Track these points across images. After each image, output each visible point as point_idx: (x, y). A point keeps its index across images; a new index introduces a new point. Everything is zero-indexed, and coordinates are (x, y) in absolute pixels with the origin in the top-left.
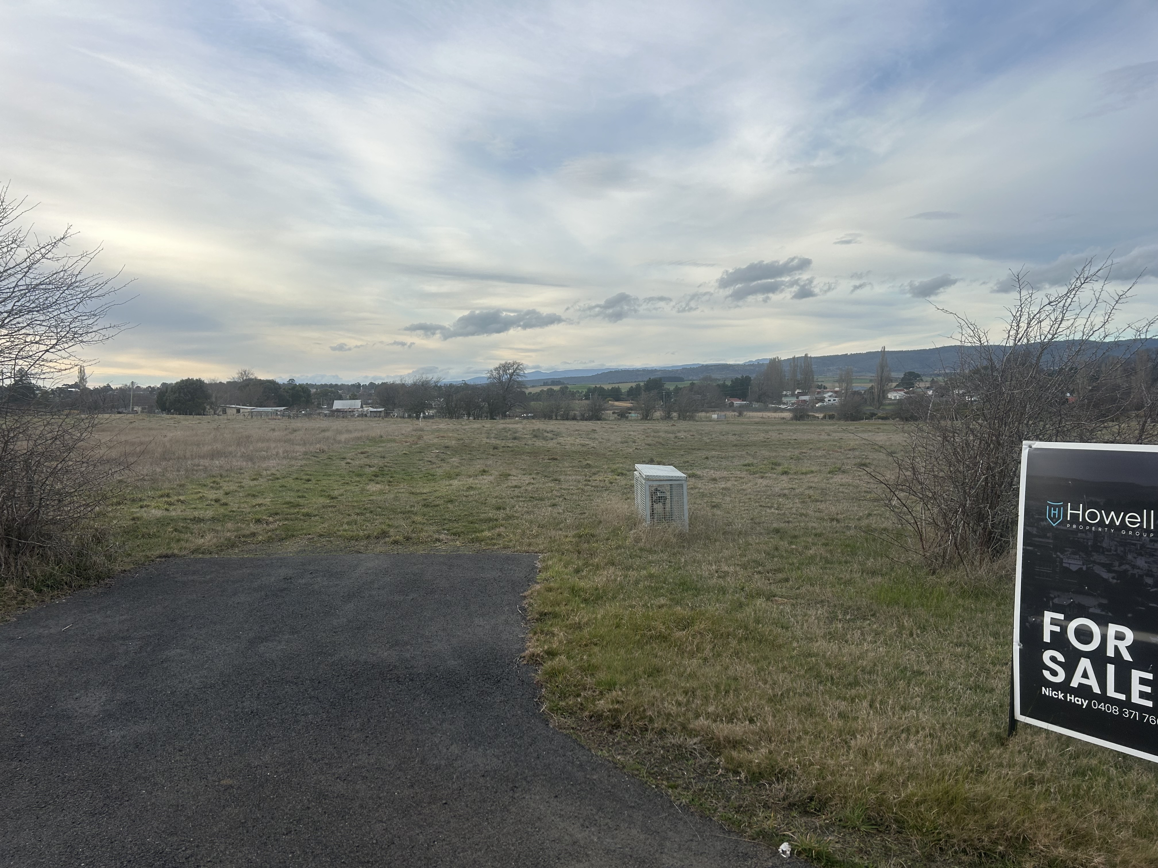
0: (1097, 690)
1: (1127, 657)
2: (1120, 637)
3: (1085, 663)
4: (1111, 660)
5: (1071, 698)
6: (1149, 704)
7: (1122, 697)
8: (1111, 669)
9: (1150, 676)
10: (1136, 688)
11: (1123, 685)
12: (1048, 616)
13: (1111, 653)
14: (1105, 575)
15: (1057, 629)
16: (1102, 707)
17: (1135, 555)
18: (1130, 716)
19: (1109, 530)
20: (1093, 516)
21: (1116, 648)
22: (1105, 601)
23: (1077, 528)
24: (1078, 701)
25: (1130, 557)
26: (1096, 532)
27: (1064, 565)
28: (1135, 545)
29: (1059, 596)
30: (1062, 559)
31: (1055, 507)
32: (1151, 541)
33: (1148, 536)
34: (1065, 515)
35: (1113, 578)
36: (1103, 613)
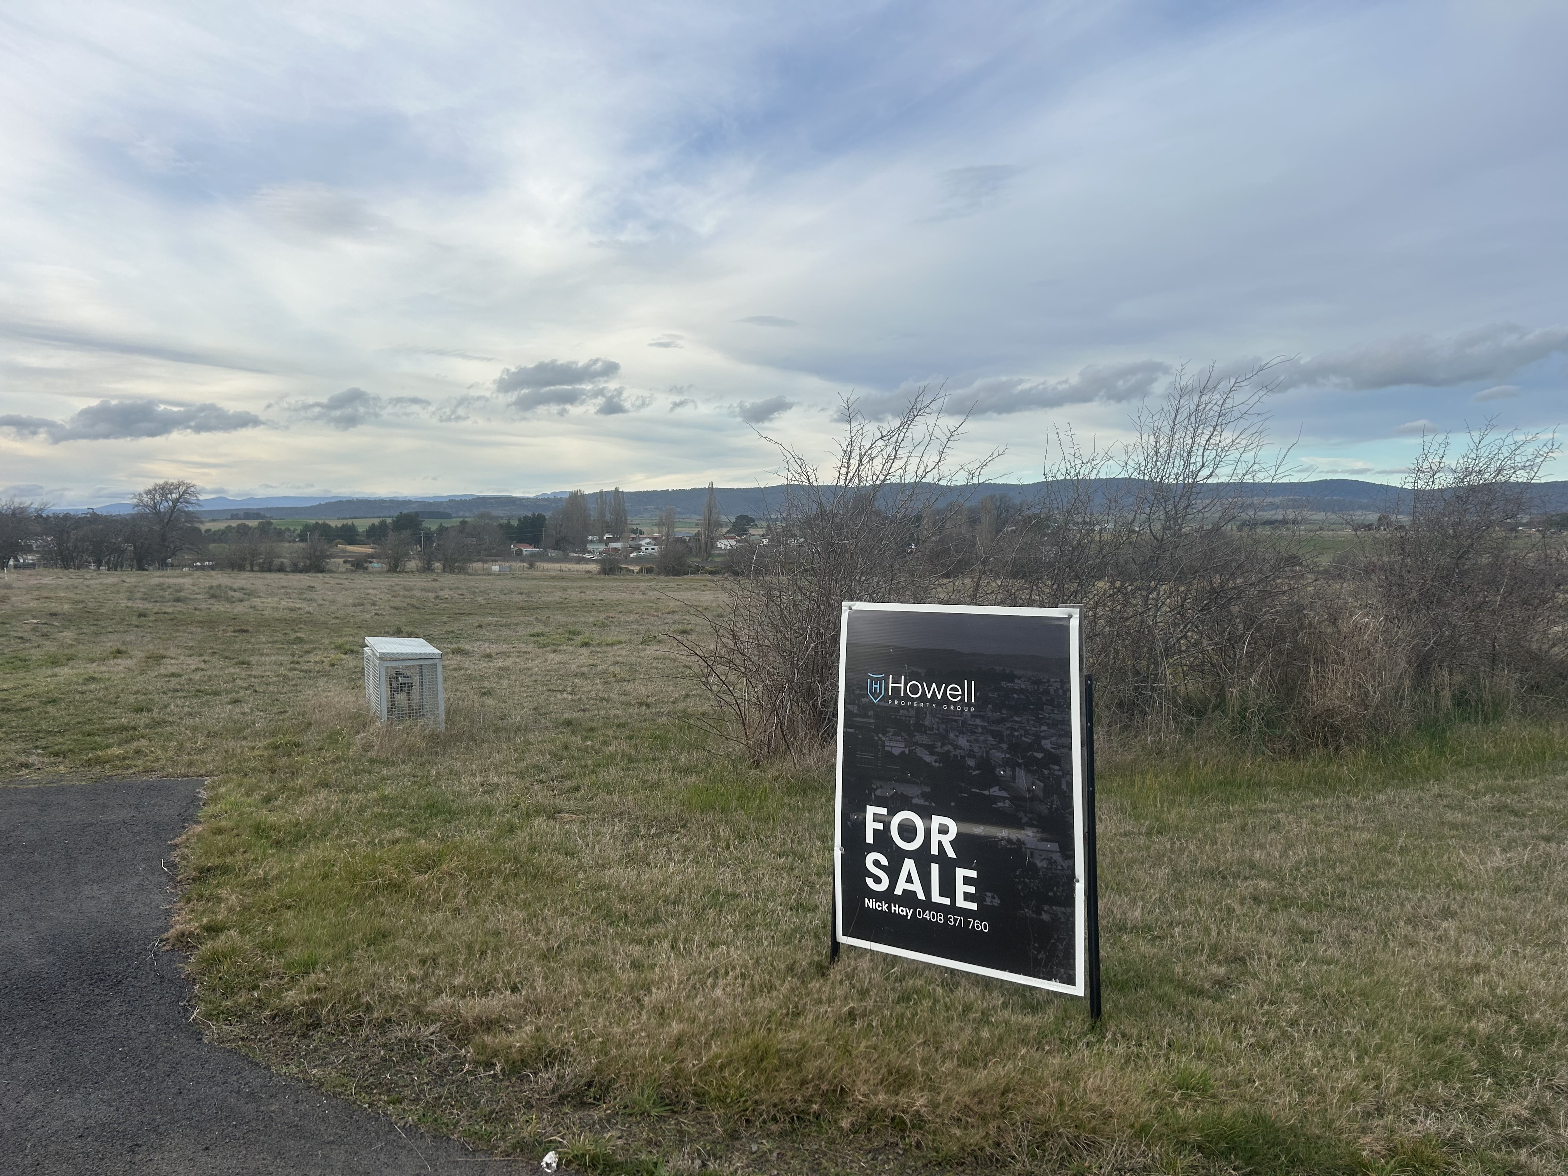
0: (921, 896)
1: (951, 854)
2: (944, 830)
3: (909, 865)
4: (935, 859)
5: (895, 909)
6: (973, 906)
7: (947, 901)
8: (935, 868)
9: (973, 874)
10: (961, 888)
11: (948, 888)
12: (871, 810)
13: (934, 851)
14: (928, 758)
15: (880, 826)
16: (927, 915)
17: (957, 734)
18: (955, 923)
19: (931, 705)
20: (914, 689)
21: (940, 843)
22: (927, 789)
23: (899, 703)
24: (902, 911)
25: (952, 735)
26: (918, 707)
27: (886, 748)
28: (956, 721)
29: (881, 787)
30: (883, 742)
31: (876, 680)
32: (973, 716)
33: (969, 710)
34: (887, 689)
35: (936, 761)
36: (927, 803)
